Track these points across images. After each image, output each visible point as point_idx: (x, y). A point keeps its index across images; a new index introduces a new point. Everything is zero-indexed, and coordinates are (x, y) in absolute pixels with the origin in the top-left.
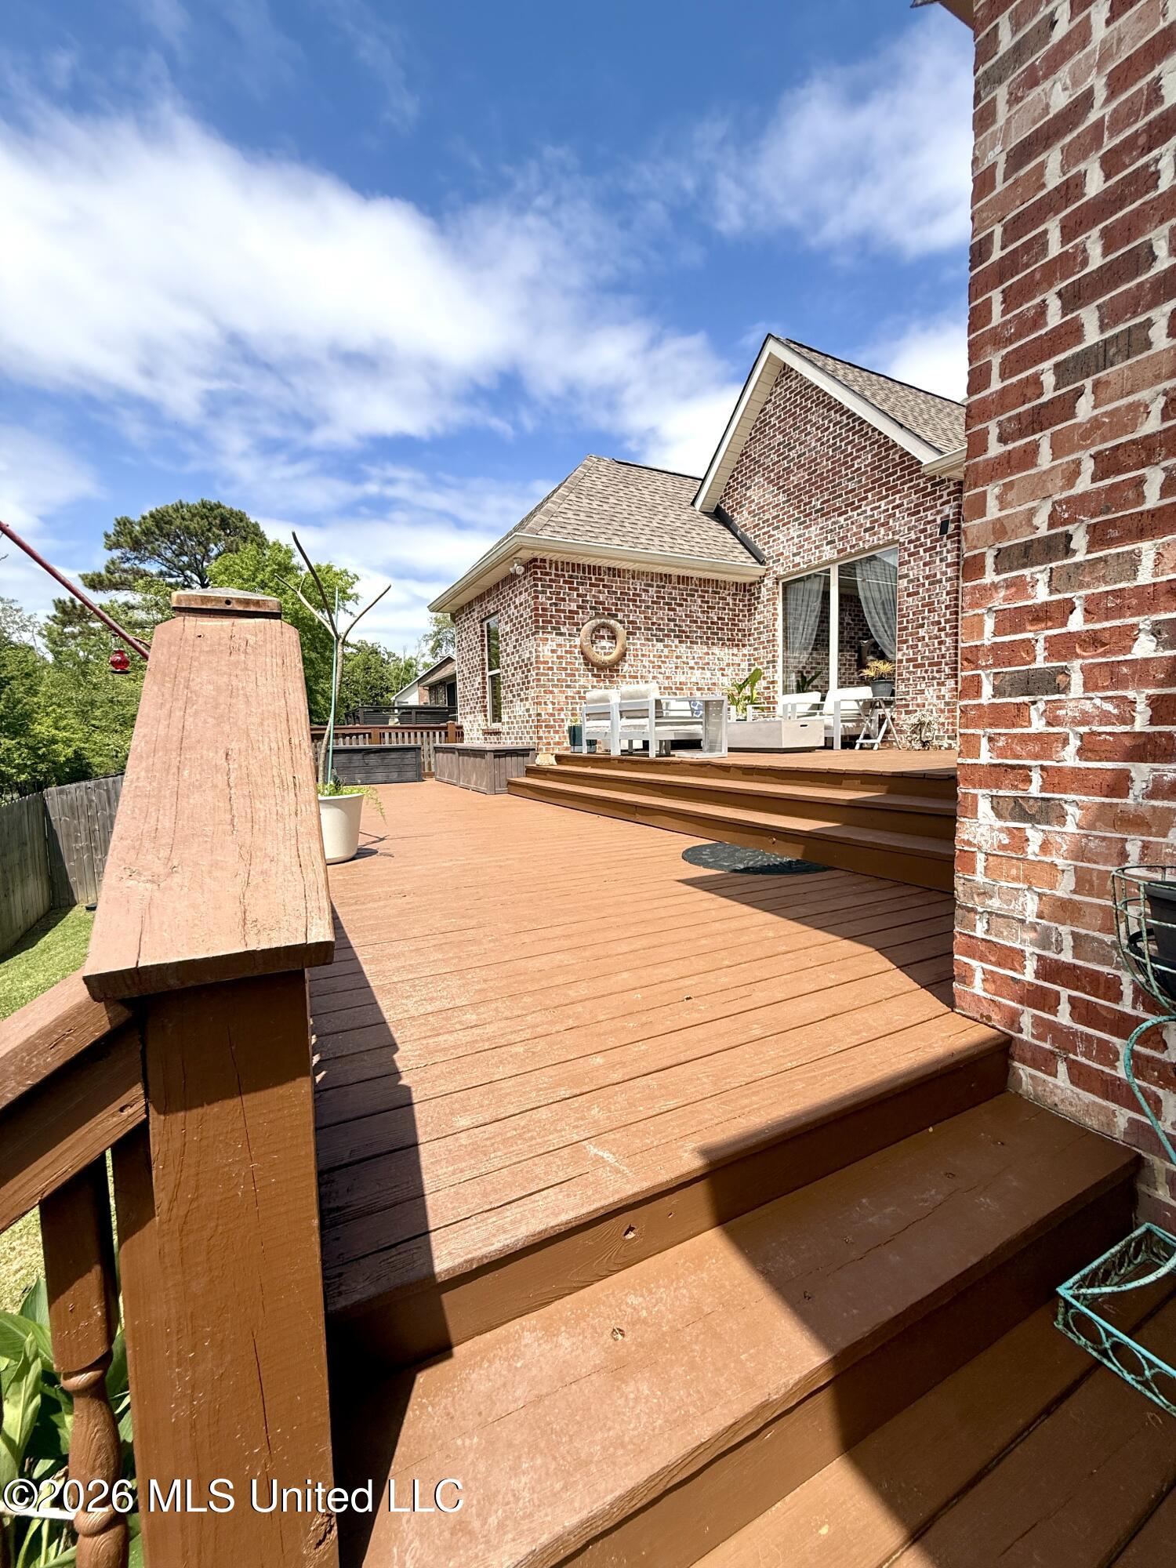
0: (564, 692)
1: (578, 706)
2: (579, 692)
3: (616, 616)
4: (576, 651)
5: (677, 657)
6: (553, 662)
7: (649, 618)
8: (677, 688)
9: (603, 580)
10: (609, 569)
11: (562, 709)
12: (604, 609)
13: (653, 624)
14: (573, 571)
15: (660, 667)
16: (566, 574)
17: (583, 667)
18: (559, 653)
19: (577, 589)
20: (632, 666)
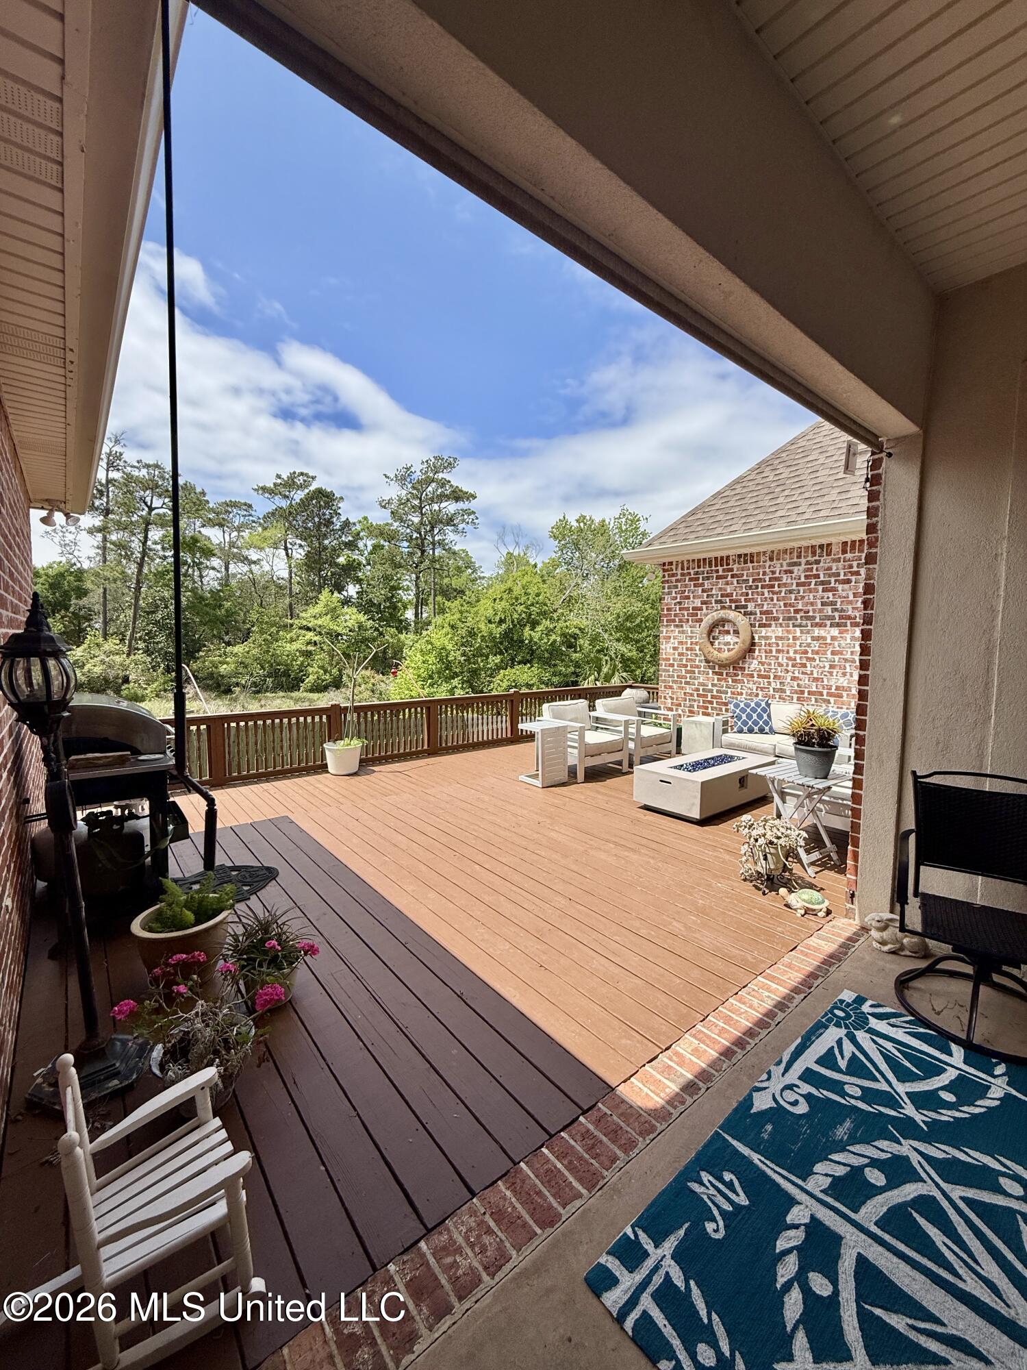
0: (682, 688)
1: (696, 704)
2: (698, 690)
3: (746, 607)
4: (697, 648)
5: (833, 653)
6: (674, 659)
7: (791, 605)
8: (829, 694)
9: (732, 570)
10: (740, 556)
11: (679, 705)
12: (731, 601)
13: (797, 611)
14: (699, 567)
15: (804, 666)
16: (692, 572)
17: (703, 664)
18: (680, 650)
19: (702, 585)
20: (762, 664)
